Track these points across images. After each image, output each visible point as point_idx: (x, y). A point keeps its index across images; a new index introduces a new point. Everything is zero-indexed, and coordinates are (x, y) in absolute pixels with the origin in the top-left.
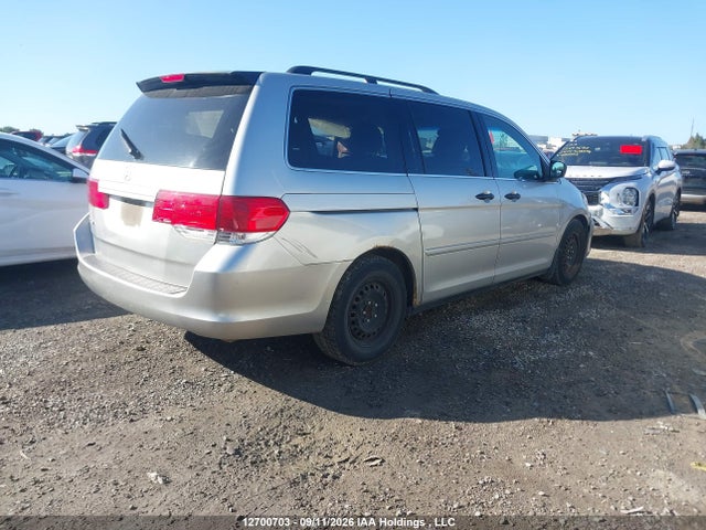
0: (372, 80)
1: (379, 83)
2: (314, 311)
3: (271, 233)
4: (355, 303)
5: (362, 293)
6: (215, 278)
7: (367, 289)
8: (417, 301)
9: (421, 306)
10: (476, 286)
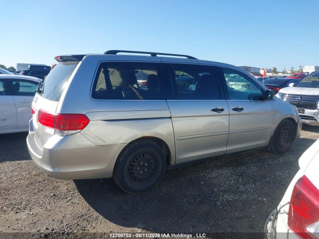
0: (154, 54)
1: (157, 55)
2: (105, 168)
3: (79, 131)
4: (133, 163)
5: (137, 159)
6: (51, 151)
7: (140, 157)
8: (173, 163)
9: (176, 165)
10: (214, 155)
